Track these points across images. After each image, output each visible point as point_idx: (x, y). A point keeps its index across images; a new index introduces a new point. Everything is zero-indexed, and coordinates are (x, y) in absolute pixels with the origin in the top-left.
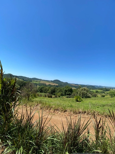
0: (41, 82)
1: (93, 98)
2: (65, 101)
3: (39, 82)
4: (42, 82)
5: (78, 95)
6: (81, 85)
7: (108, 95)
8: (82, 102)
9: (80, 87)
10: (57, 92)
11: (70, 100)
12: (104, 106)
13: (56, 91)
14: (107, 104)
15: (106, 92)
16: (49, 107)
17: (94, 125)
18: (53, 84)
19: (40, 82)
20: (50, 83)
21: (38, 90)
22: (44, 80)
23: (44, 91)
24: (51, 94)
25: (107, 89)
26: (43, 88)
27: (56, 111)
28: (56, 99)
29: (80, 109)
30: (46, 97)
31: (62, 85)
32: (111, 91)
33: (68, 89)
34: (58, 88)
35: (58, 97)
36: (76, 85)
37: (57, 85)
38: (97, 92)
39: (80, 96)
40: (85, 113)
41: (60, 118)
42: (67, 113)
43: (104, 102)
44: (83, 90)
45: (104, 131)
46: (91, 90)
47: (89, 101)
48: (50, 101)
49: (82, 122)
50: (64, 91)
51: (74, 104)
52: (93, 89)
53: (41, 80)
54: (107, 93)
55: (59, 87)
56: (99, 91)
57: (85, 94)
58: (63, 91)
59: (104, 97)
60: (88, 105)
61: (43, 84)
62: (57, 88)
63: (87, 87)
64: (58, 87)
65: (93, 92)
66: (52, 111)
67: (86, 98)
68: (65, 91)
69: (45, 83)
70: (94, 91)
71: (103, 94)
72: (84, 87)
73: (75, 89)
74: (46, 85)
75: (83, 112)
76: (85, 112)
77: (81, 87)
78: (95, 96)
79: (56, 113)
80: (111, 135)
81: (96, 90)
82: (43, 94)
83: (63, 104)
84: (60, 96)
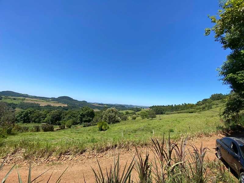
0: (28, 100)
1: (122, 122)
2: (81, 133)
3: (21, 101)
5: (103, 120)
6: (107, 105)
7: (139, 116)
8: (108, 130)
9: (106, 107)
10: (64, 120)
11: (89, 130)
12: (135, 131)
13: (64, 118)
14: (139, 128)
15: (137, 113)
16: (47, 152)
18: (57, 105)
19: (25, 101)
20: (49, 103)
21: (19, 118)
22: (36, 97)
23: (33, 119)
24: (52, 124)
25: (138, 109)
26: (30, 113)
27: (63, 156)
28: (63, 131)
30: (38, 130)
31: (76, 106)
32: (143, 110)
33: (87, 111)
34: (67, 112)
35: (66, 127)
36: (100, 104)
37: (66, 105)
38: (127, 113)
39: (105, 121)
40: (115, 148)
43: (135, 126)
44: (110, 111)
46: (121, 112)
47: (118, 127)
48: (48, 138)
50: (79, 116)
51: (96, 136)
52: (123, 110)
53: (26, 96)
54: (138, 114)
55: (69, 110)
56: (130, 111)
57: (112, 118)
58: (77, 117)
59: (135, 120)
61: (32, 105)
62: (65, 111)
63: (116, 108)
64: (67, 110)
65: (122, 113)
66: (54, 157)
67: (114, 123)
68: (81, 115)
69: (36, 103)
70: (124, 112)
71: (134, 116)
72: (112, 108)
73: (98, 112)
74: (39, 107)
75: (113, 146)
76: (116, 146)
77: (107, 108)
78: (125, 119)
79: (64, 159)
81: (126, 111)
82: (31, 125)
83: (77, 140)
84: (71, 126)
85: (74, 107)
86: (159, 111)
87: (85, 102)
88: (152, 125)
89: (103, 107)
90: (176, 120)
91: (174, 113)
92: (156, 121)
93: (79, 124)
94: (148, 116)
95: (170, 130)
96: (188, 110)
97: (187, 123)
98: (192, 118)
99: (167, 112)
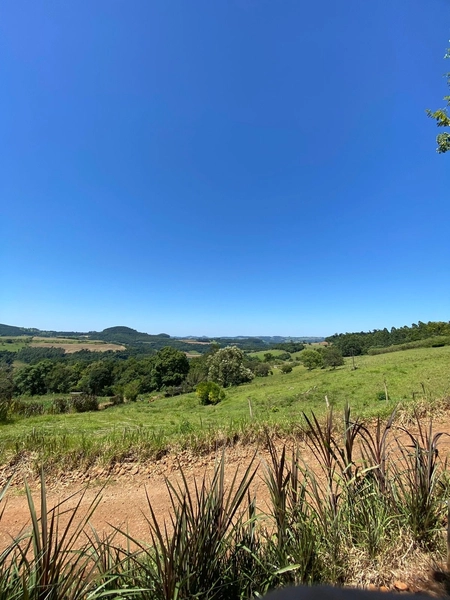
0: (38, 341)
1: (258, 381)
2: (160, 411)
3: (24, 345)
4: (39, 343)
5: (209, 379)
6: (218, 340)
7: (299, 365)
8: (222, 402)
9: (214, 346)
10: (120, 382)
11: (178, 405)
12: (291, 401)
13: (119, 378)
14: (300, 395)
15: (294, 356)
16: (85, 456)
17: (268, 476)
18: (103, 349)
19: (33, 345)
20: (84, 346)
21: (22, 384)
22: (54, 334)
23: (52, 385)
24: (93, 393)
25: (295, 346)
26: (46, 371)
27: (118, 464)
28: (119, 410)
29: (220, 432)
30: (63, 409)
31: (146, 347)
32: (309, 349)
33: (171, 359)
34: (126, 362)
35: (125, 400)
36: (200, 340)
37: (123, 348)
38: (269, 358)
39: (216, 381)
40: (235, 443)
41: (142, 490)
42: (169, 459)
43: (290, 389)
44: (224, 356)
45: (298, 489)
46: (252, 355)
47: (247, 394)
48: (87, 425)
49: (228, 480)
50: (154, 370)
51: (194, 418)
52: (257, 350)
53: (35, 332)
54: (297, 359)
55: (130, 359)
56: (275, 353)
57: (232, 372)
58: (148, 373)
59: (289, 374)
60: (243, 411)
61: (49, 354)
62: (120, 361)
63: (238, 346)
64: (125, 358)
65: (257, 358)
66: (99, 468)
67: (238, 384)
68: (158, 369)
69: (56, 346)
70: (261, 355)
71: (287, 363)
72: (228, 347)
73: (197, 358)
74: (64, 355)
75: (229, 440)
76: (236, 438)
77: (217, 347)
78: (265, 373)
79: (122, 471)
80: (321, 497)
81: (266, 352)
82: (49, 400)
83: (150, 428)
84: (136, 396)
85: (142, 351)
86: (351, 346)
87: (165, 336)
88: (332, 385)
89: (207, 346)
90: (395, 369)
91: (392, 351)
92: (345, 372)
93: (154, 392)
94: (323, 361)
95: (380, 394)
96: (430, 339)
97: (425, 374)
98: (441, 360)
99: (371, 350)
